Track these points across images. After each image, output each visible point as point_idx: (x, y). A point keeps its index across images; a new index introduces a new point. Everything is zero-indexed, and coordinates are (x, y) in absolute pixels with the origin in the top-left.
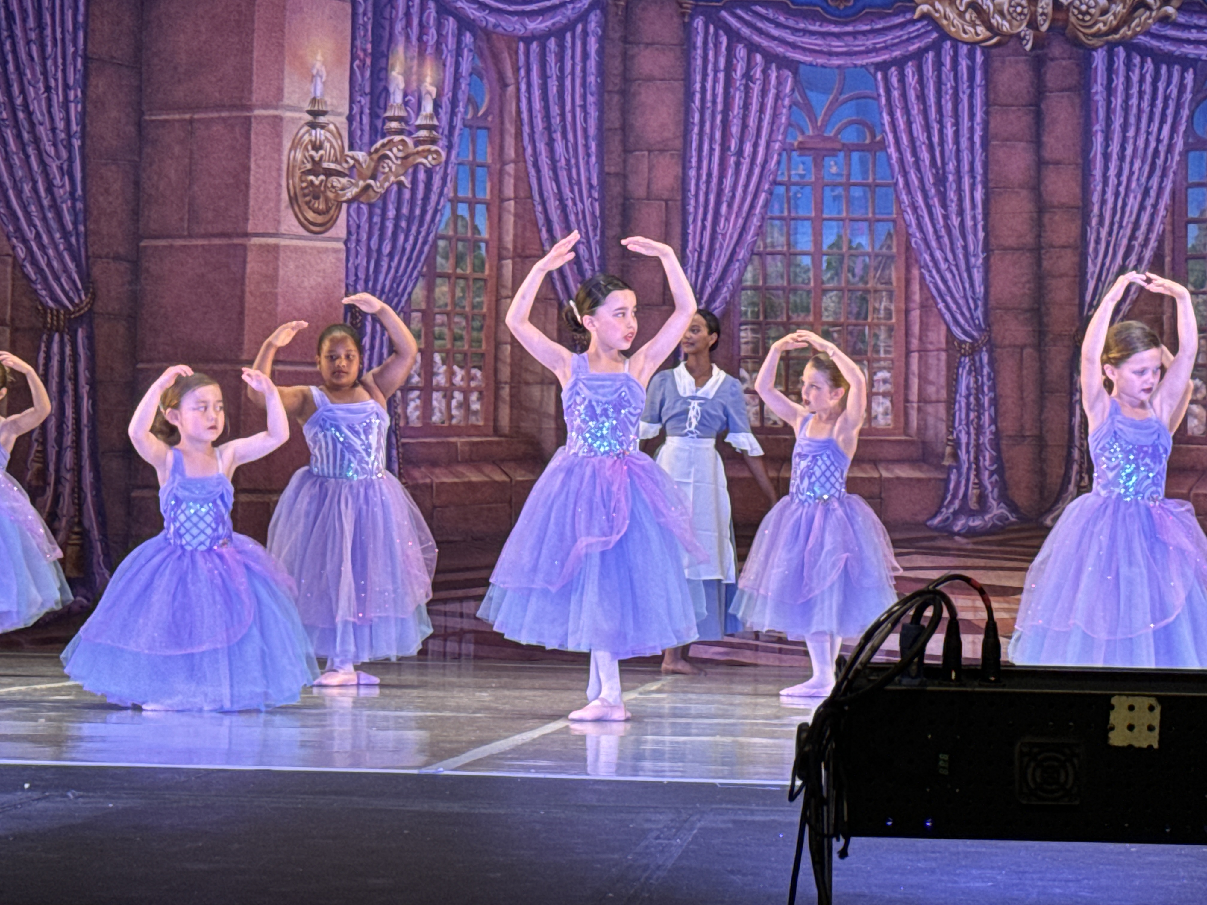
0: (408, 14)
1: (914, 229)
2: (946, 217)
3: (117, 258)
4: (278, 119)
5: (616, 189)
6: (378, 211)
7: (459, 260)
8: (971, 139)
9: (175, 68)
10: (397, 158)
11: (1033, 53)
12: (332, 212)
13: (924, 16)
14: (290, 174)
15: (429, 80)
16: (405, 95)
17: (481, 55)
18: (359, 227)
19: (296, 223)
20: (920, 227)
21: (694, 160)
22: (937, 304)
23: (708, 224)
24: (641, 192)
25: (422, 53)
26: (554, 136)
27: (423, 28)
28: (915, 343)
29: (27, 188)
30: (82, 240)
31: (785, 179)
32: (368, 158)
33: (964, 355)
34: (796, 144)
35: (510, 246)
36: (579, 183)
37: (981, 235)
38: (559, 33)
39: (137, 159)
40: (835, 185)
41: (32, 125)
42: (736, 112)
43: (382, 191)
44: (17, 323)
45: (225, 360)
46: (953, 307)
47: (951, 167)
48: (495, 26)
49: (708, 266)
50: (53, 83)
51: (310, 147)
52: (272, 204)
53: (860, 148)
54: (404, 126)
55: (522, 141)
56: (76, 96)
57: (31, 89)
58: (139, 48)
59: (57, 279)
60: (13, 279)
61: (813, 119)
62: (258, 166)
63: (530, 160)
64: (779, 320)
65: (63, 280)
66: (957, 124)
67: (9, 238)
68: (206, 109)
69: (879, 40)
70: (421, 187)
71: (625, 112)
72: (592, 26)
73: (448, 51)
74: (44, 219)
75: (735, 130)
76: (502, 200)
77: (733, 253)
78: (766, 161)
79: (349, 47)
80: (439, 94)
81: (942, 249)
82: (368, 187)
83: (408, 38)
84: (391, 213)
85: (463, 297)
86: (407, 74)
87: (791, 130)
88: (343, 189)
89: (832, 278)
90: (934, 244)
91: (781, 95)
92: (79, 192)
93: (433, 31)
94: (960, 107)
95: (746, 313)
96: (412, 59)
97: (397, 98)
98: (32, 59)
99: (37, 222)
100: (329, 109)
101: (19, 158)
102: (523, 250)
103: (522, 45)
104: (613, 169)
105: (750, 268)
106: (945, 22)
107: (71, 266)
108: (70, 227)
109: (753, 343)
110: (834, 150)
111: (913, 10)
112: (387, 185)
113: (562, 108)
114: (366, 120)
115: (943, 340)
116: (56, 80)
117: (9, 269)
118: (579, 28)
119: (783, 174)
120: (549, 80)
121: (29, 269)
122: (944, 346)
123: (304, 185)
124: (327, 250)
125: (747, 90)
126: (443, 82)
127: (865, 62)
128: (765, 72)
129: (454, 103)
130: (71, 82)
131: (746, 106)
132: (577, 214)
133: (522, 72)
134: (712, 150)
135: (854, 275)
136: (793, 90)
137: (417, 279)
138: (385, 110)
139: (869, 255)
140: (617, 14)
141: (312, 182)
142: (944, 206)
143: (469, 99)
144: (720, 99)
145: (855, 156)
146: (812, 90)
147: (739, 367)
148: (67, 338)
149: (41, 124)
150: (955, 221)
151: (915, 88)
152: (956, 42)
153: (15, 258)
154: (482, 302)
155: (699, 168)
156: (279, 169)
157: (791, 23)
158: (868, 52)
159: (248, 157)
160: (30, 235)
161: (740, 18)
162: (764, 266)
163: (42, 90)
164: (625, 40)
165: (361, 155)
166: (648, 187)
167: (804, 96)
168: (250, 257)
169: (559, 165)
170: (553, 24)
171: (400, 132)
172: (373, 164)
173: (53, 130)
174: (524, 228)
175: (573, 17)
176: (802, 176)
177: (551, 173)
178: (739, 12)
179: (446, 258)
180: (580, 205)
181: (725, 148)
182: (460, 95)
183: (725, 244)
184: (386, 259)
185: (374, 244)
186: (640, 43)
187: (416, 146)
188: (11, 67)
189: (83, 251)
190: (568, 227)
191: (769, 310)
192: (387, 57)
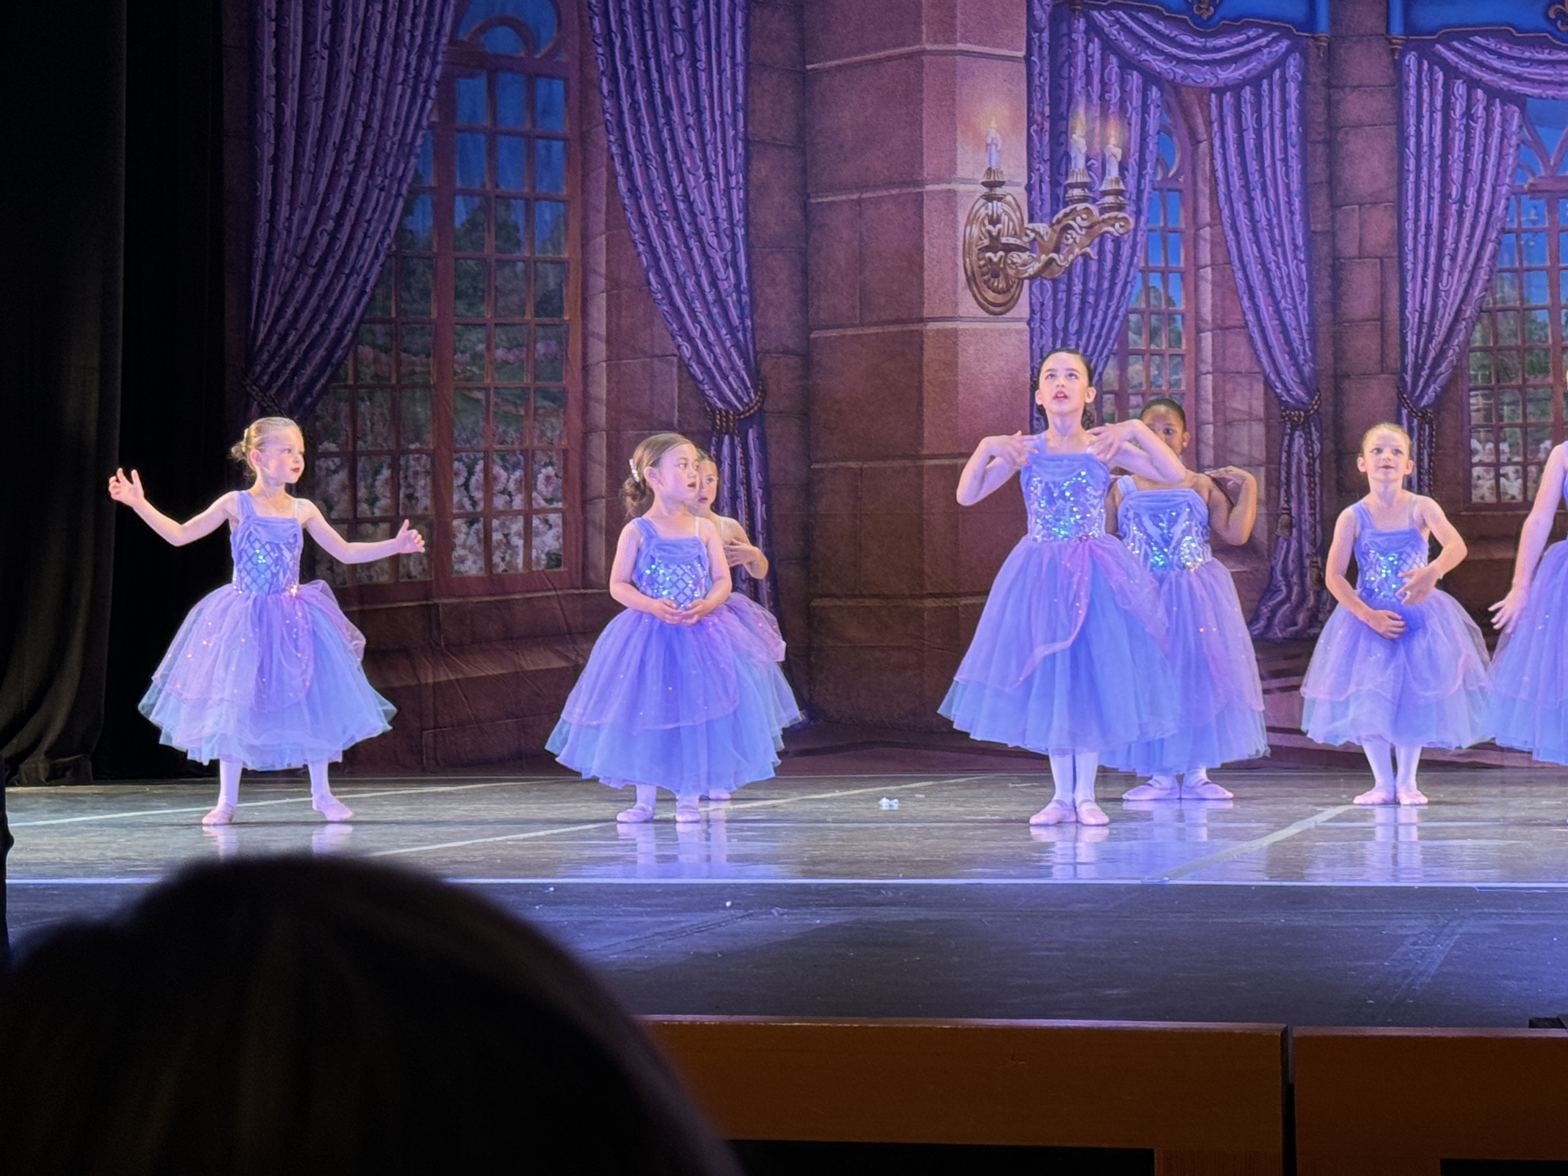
0: (1088, 72)
3: (786, 352)
4: (952, 194)
5: (1325, 249)
6: (1063, 287)
7: (1153, 335)
9: (841, 146)
10: (1081, 228)
12: (1013, 290)
14: (966, 253)
15: (1113, 141)
16: (1088, 159)
17: (1169, 110)
18: (1042, 304)
19: (975, 305)
21: (1411, 212)
23: (1429, 280)
24: (1350, 249)
25: (1104, 114)
26: (1253, 194)
27: (1105, 87)
29: (690, 283)
30: (749, 336)
31: (1515, 226)
32: (1049, 230)
34: (1526, 186)
35: (1209, 317)
36: (1283, 244)
38: (1255, 82)
39: (803, 245)
42: (1456, 156)
43: (1066, 264)
44: (686, 427)
45: (905, 457)
48: (1184, 78)
49: (1431, 328)
50: (713, 170)
51: (986, 222)
52: (949, 286)
54: (1087, 193)
55: (1218, 201)
56: (738, 183)
57: (691, 176)
58: (802, 127)
59: (725, 378)
60: (680, 381)
61: (1545, 158)
62: (932, 245)
63: (1227, 221)
64: (1514, 383)
65: (731, 379)
67: (674, 338)
68: (876, 187)
70: (1109, 257)
71: (1332, 162)
72: (1292, 69)
73: (1134, 108)
74: (710, 315)
75: (1456, 175)
76: (1198, 268)
77: (1459, 311)
79: (1025, 111)
80: (1125, 156)
82: (1052, 260)
83: (1088, 96)
84: (1078, 288)
85: (1159, 375)
86: (1089, 136)
87: (1520, 171)
88: (1024, 265)
91: (1507, 133)
92: (745, 284)
93: (1116, 88)
96: (1094, 119)
97: (1079, 163)
98: (691, 146)
99: (702, 318)
100: (1005, 179)
101: (680, 251)
102: (1223, 321)
103: (1213, 96)
104: (1319, 227)
105: (1478, 327)
107: (739, 363)
108: (736, 321)
109: (1485, 410)
112: (1071, 257)
113: (1261, 162)
114: (1046, 188)
116: (717, 166)
117: (675, 370)
118: (1277, 73)
119: (1512, 221)
120: (1245, 133)
121: (696, 369)
123: (982, 263)
124: (1007, 333)
125: (1468, 129)
126: (1129, 142)
128: (1487, 109)
129: (1142, 164)
130: (732, 167)
131: (1468, 148)
132: (1281, 278)
133: (1216, 126)
134: (1430, 198)
136: (1520, 127)
137: (1108, 357)
138: (1067, 175)
140: (1319, 56)
141: (990, 259)
143: (1157, 160)
144: (1437, 142)
146: (1541, 126)
147: (1470, 437)
148: (737, 440)
149: (703, 214)
153: (681, 358)
154: (1180, 380)
155: (1417, 220)
156: (955, 248)
157: (1516, 53)
159: (922, 237)
160: (696, 333)
161: (1458, 52)
162: (1494, 323)
163: (703, 177)
164: (1329, 85)
165: (1042, 228)
166: (1360, 244)
167: (1534, 133)
168: (927, 343)
169: (1259, 225)
170: (1248, 72)
171: (1084, 199)
172: (1055, 237)
173: (716, 219)
174: (1223, 295)
175: (1269, 62)
176: (1534, 222)
177: (1251, 235)
178: (1456, 44)
179: (1139, 333)
180: (1284, 267)
181: (1445, 195)
182: (1148, 156)
183: (1449, 302)
184: (1074, 338)
185: (1060, 322)
186: (1345, 87)
187: (1101, 214)
188: (669, 155)
189: (750, 346)
190: (1272, 293)
191: (1502, 373)
192: (1066, 119)
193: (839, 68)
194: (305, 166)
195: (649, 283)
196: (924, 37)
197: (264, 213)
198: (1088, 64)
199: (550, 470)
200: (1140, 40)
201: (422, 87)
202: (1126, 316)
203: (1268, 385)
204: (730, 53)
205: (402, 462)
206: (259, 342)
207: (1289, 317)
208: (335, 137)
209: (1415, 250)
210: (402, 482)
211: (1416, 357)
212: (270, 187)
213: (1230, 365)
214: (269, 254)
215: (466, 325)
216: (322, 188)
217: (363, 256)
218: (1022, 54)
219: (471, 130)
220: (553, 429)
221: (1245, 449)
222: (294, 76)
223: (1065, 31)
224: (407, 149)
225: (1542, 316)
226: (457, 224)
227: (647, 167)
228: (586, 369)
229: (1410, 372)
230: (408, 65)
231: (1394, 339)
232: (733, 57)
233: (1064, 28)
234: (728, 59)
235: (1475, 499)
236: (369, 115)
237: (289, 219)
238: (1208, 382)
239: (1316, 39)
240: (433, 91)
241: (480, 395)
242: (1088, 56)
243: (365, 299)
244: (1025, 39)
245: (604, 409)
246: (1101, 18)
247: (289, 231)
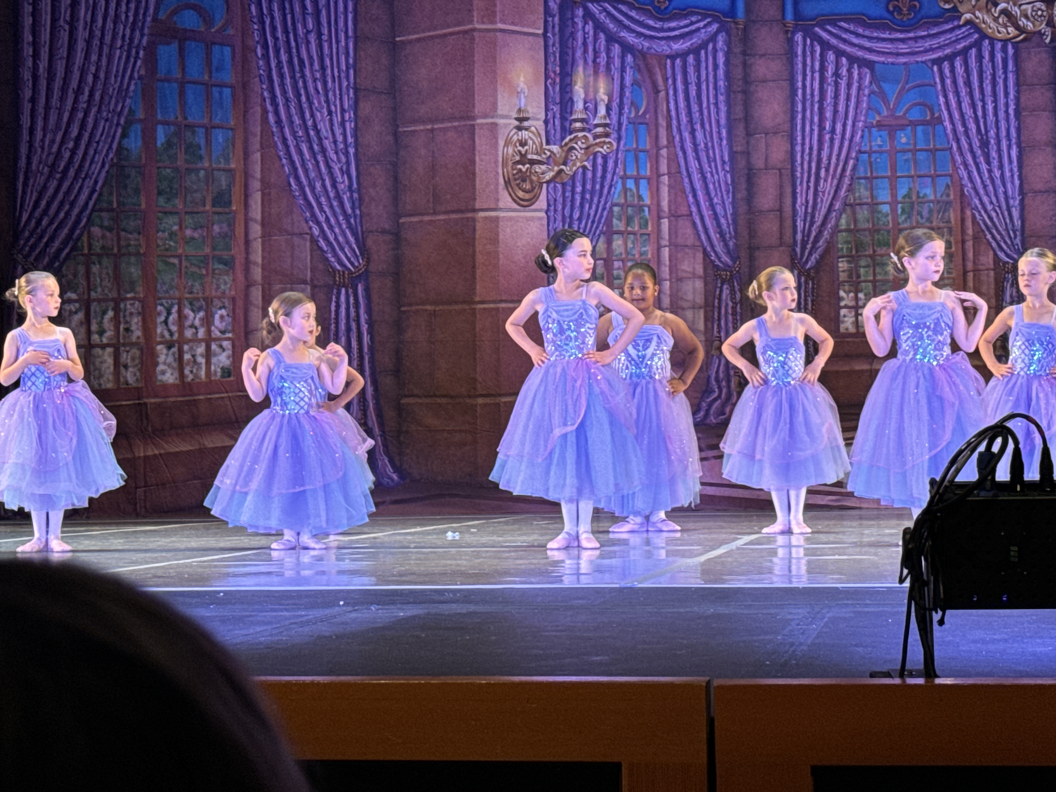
0: (585, 44)
1: (966, 181)
2: (990, 171)
3: (384, 232)
4: (494, 126)
5: (743, 163)
6: (569, 188)
7: (629, 221)
8: (1007, 112)
9: (419, 93)
10: (581, 149)
11: (1052, 45)
12: (536, 190)
13: (968, 22)
14: (504, 164)
15: (602, 90)
16: (585, 103)
17: (639, 71)
18: (555, 200)
19: (510, 200)
20: (971, 179)
21: (799, 139)
22: (985, 235)
23: (812, 184)
24: (761, 164)
25: (596, 73)
26: (695, 127)
27: (596, 54)
28: (970, 265)
29: (318, 185)
30: (358, 221)
31: (868, 149)
32: (560, 150)
33: (1008, 273)
34: (875, 122)
35: (666, 209)
36: (715, 160)
37: (1017, 182)
38: (695, 51)
39: (395, 159)
40: (904, 151)
41: (320, 139)
42: (829, 101)
43: (571, 173)
45: (464, 302)
46: (998, 237)
47: (992, 133)
48: (649, 48)
49: (813, 216)
50: (333, 108)
51: (518, 144)
52: (492, 187)
53: (924, 123)
54: (585, 125)
55: (672, 131)
56: (350, 117)
57: (318, 113)
58: (393, 80)
59: (342, 249)
60: (311, 251)
61: (886, 103)
62: (481, 160)
63: (678, 145)
64: (867, 253)
65: (346, 250)
66: (995, 101)
67: (307, 222)
68: (443, 121)
69: (934, 42)
70: (600, 168)
71: (747, 105)
72: (720, 44)
73: (615, 69)
74: (331, 207)
75: (829, 114)
76: (659, 176)
77: (831, 205)
78: (852, 136)
79: (543, 70)
80: (610, 100)
81: (987, 194)
82: (561, 171)
83: (585, 61)
84: (579, 189)
85: (633, 248)
86: (586, 88)
87: (870, 112)
88: (543, 174)
89: (906, 220)
90: (982, 192)
91: (863, 87)
92: (355, 186)
93: (604, 55)
94: (997, 88)
95: (842, 249)
96: (589, 76)
97: (579, 105)
98: (318, 92)
99: (327, 209)
100: (530, 115)
101: (312, 164)
102: (676, 212)
103: (668, 61)
104: (739, 149)
105: (844, 216)
106: (983, 26)
107: (352, 239)
108: (350, 211)
109: (848, 271)
110: (903, 125)
111: (959, 18)
112: (574, 168)
113: (700, 105)
114: (557, 122)
115: (991, 262)
117: (308, 244)
118: (710, 46)
119: (865, 145)
120: (690, 86)
121: (322, 243)
122: (992, 266)
123: (515, 172)
124: (532, 219)
125: (837, 84)
126: (613, 92)
127: (924, 59)
128: (849, 71)
129: (621, 106)
130: (346, 106)
131: (836, 96)
132: (714, 183)
133: (670, 81)
134: (812, 130)
135: (922, 218)
136: (871, 83)
137: (599, 236)
138: (571, 113)
139: (932, 201)
140: (738, 34)
141: (520, 170)
142: (988, 163)
143: (632, 103)
144: (816, 92)
145: (920, 128)
146: (885, 82)
147: (839, 289)
148: (350, 291)
149: (326, 138)
150: (997, 174)
151: (963, 77)
152: (992, 40)
153: (312, 235)
154: (647, 251)
155: (803, 144)
156: (496, 162)
157: (867, 33)
158: (926, 51)
159: (474, 154)
160: (322, 219)
161: (830, 32)
162: (854, 213)
163: (326, 113)
164: (744, 53)
165: (555, 148)
166: (766, 160)
167: (880, 87)
168: (478, 226)
169: (699, 148)
170: (692, 45)
171: (583, 130)
172: (564, 155)
173: (335, 142)
174: (676, 194)
175: (705, 38)
176: (880, 146)
177: (694, 154)
178: (828, 27)
179: (620, 219)
180: (716, 177)
181: (822, 128)
182: (625, 100)
183: (825, 199)
184: (576, 223)
185: (567, 212)
186: (756, 55)
187: (594, 139)
188: (304, 99)
189: (359, 228)
190: (708, 193)
191: (859, 246)
192: (571, 75)
193: (418, 40)
194: (54, 104)
195: (290, 185)
196: (475, 19)
197: (25, 136)
198: (585, 39)
199: (223, 312)
200: (619, 23)
201: (134, 51)
202: (611, 208)
203: (706, 255)
204: (344, 29)
205: (122, 306)
206: (22, 224)
207: (719, 209)
208: (74, 84)
209: (802, 164)
210: (122, 319)
211: (803, 236)
212: (29, 118)
213: (680, 241)
214: (29, 163)
215: (165, 213)
216: (65, 119)
217: (93, 166)
218: (540, 32)
219: (168, 81)
220: (226, 283)
221: (690, 297)
222: (45, 42)
223: (570, 16)
224: (124, 93)
225: (886, 209)
226: (159, 144)
227: (288, 107)
228: (247, 242)
229: (799, 246)
230: (124, 36)
231: (788, 223)
232: (346, 32)
233: (569, 15)
234: (343, 34)
235: (842, 330)
236: (97, 70)
237: (43, 141)
238: (666, 252)
239: (736, 23)
240: (142, 53)
241: (175, 261)
242: (585, 33)
243: (95, 196)
244: (542, 21)
245: (260, 270)
246: (594, 8)
247: (43, 149)
